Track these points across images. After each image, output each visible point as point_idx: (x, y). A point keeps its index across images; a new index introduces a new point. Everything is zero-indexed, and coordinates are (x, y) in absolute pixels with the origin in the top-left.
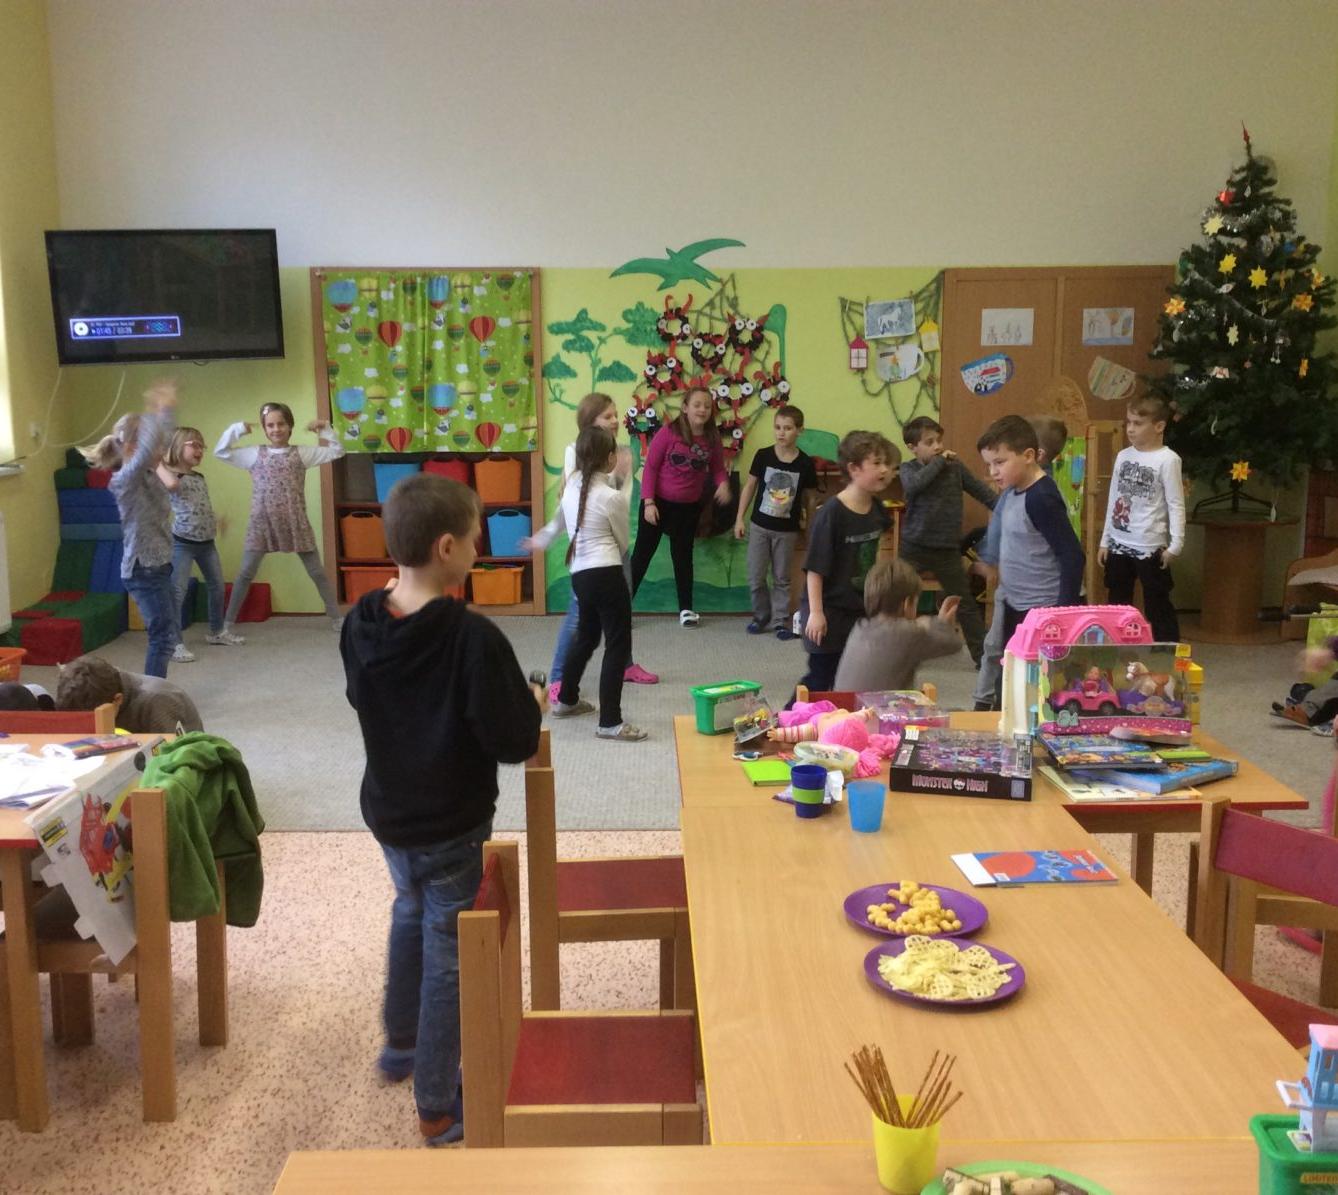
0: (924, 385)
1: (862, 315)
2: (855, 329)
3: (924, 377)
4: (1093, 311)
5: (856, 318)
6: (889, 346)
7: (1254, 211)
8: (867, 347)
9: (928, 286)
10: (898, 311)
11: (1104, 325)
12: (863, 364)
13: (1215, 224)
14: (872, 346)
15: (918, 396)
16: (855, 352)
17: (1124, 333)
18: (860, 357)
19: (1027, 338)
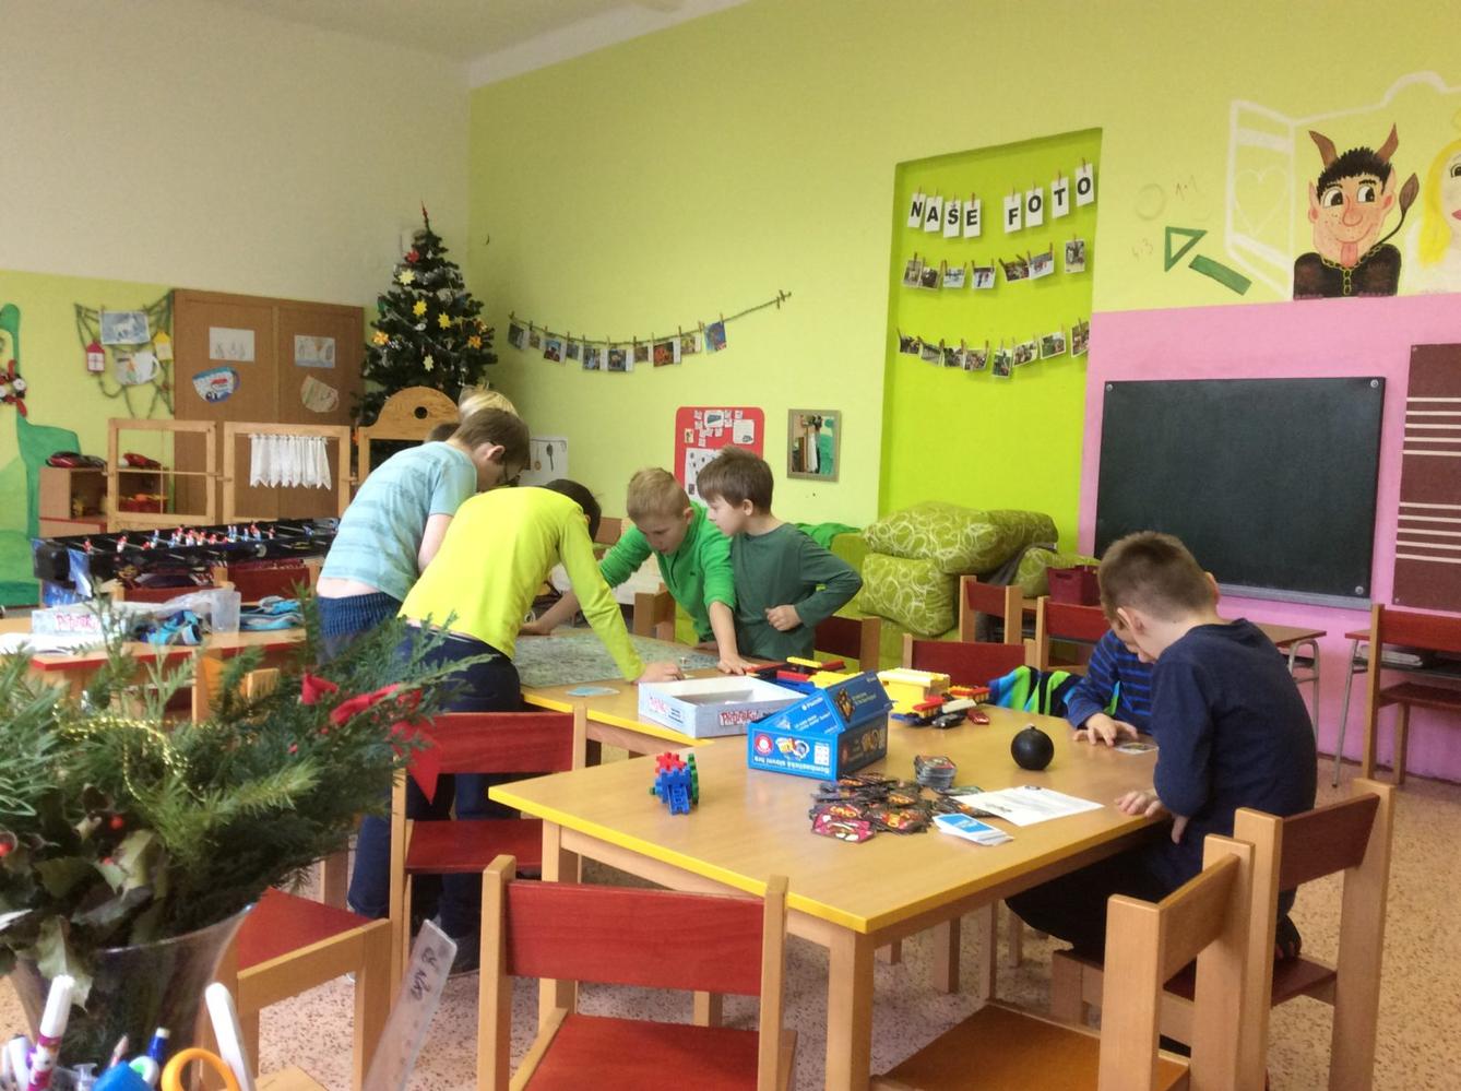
0: (159, 390)
1: (97, 321)
2: (91, 333)
3: (160, 382)
4: (303, 338)
5: (93, 325)
6: (125, 352)
7: (436, 271)
8: (103, 352)
9: (160, 301)
10: (132, 321)
11: (312, 350)
12: (100, 367)
13: (407, 277)
14: (108, 351)
15: (154, 401)
16: (91, 355)
17: (328, 358)
18: (98, 362)
19: (249, 356)
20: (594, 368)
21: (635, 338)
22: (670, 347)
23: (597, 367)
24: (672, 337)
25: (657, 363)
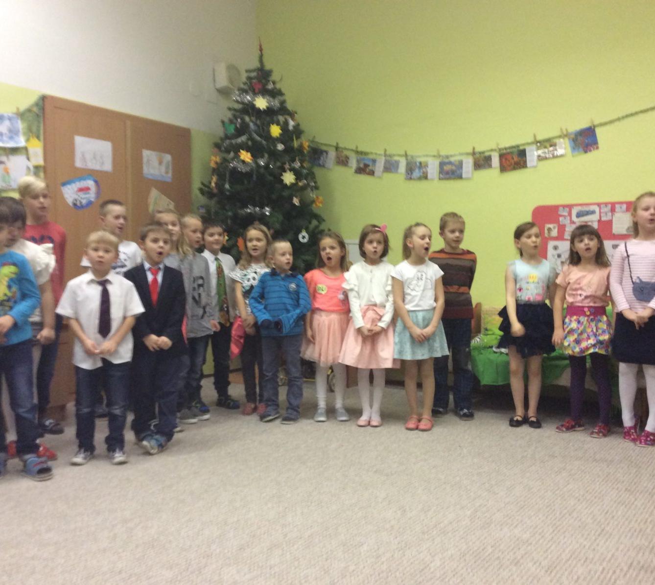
4: (149, 152)
6: (1, 154)
9: (31, 107)
10: (7, 123)
11: (155, 164)
17: (167, 173)
19: (108, 167)
20: (420, 179)
21: (474, 149)
22: (522, 153)
23: (425, 177)
24: (524, 145)
25: (503, 169)
